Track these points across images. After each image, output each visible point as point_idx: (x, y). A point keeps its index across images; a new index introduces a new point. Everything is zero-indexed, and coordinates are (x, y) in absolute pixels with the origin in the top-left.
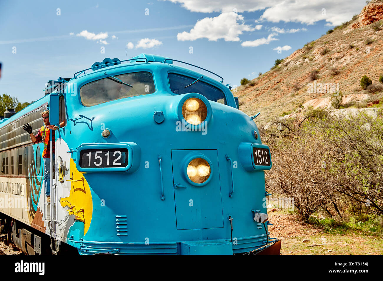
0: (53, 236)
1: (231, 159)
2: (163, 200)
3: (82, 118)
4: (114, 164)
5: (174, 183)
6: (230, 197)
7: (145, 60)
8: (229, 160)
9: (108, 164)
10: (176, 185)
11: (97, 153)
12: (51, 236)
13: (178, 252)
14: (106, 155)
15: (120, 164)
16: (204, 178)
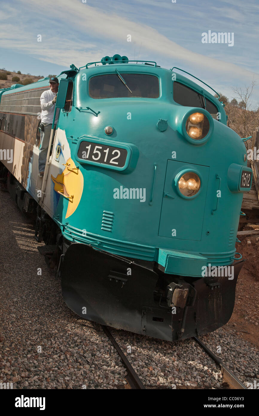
0: (40, 204)
1: (220, 178)
2: (150, 205)
3: (88, 109)
4: (111, 162)
5: (164, 192)
6: (212, 214)
7: (154, 64)
8: (219, 179)
9: (105, 161)
10: (165, 194)
11: (97, 147)
12: (38, 204)
13: (155, 257)
14: (105, 151)
15: (117, 163)
16: (192, 191)
